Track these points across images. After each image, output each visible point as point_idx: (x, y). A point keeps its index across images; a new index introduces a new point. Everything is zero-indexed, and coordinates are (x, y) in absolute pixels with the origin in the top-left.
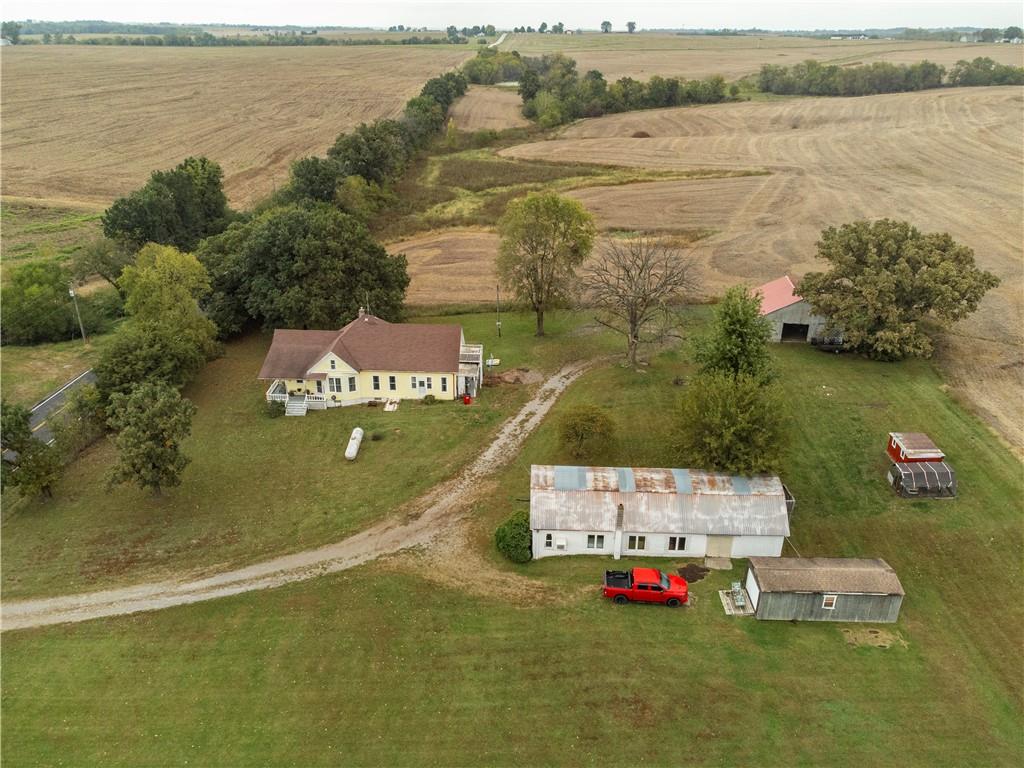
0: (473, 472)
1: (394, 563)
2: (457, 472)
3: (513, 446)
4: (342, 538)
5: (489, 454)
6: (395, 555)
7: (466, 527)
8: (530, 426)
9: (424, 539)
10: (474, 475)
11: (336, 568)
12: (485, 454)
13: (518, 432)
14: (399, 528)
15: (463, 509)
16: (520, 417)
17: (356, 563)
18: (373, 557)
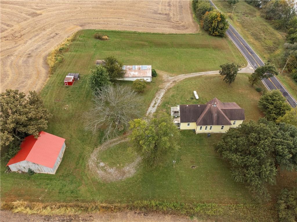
0: (165, 90)
1: (173, 75)
2: (169, 90)
3: (157, 96)
4: (186, 79)
5: (162, 94)
6: (174, 76)
7: (163, 79)
8: (154, 102)
9: (170, 78)
10: (165, 89)
11: (184, 75)
12: (163, 94)
13: (156, 100)
14: (176, 80)
15: (165, 82)
16: (156, 105)
17: (181, 75)
18: (178, 76)
